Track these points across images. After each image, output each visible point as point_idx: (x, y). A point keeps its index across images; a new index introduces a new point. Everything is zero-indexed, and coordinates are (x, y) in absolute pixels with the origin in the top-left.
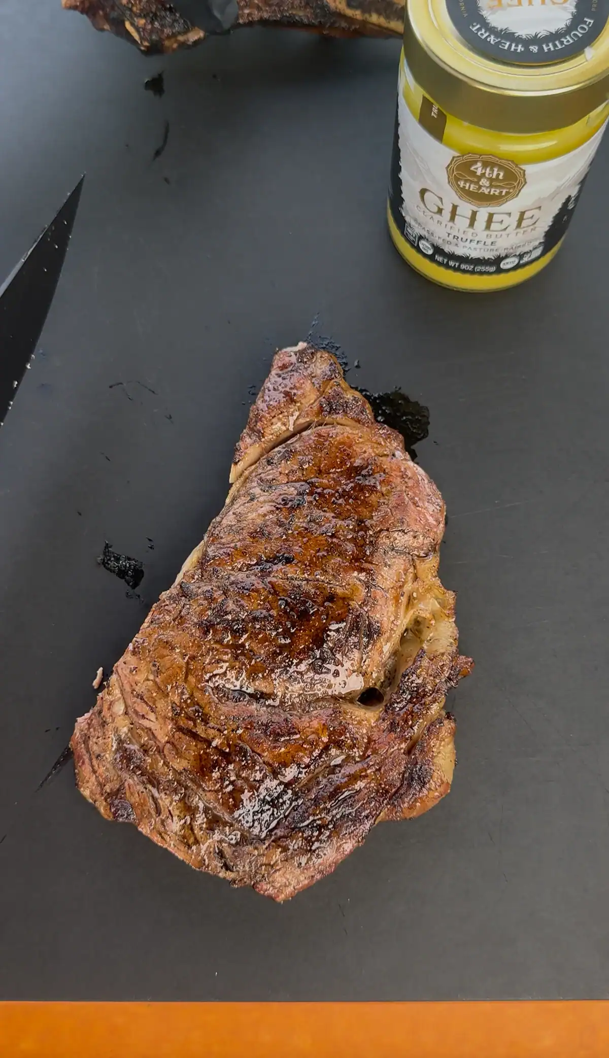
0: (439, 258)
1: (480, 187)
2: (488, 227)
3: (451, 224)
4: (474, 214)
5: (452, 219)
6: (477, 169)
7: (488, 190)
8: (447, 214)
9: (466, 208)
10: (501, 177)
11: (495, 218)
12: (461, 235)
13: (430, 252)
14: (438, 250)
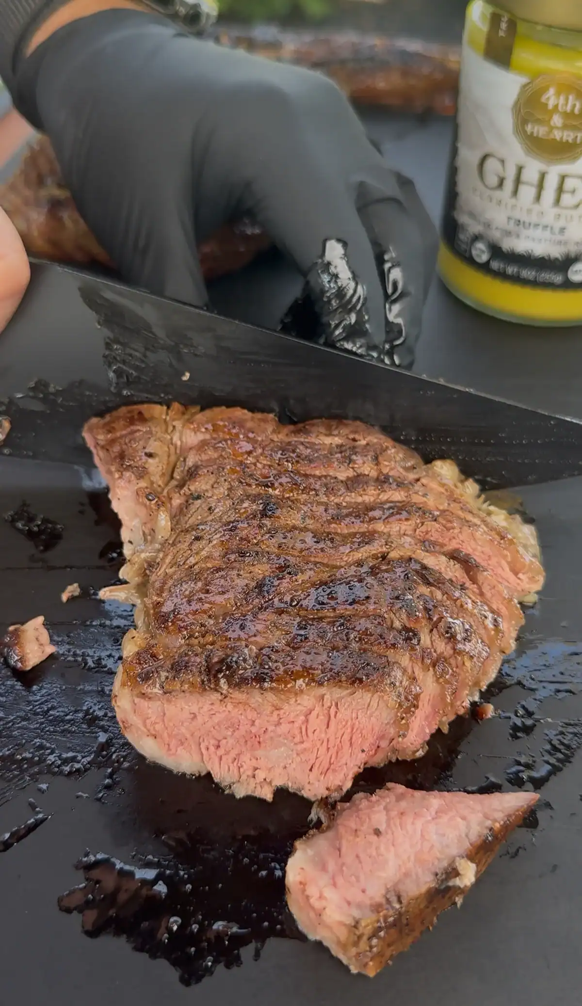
0: (495, 265)
1: (552, 128)
2: (558, 201)
3: (513, 201)
4: (543, 176)
5: (515, 192)
6: (548, 99)
7: (560, 134)
8: (509, 185)
9: (533, 168)
10: (576, 111)
11: (569, 184)
12: (524, 217)
13: (484, 258)
14: (496, 251)
